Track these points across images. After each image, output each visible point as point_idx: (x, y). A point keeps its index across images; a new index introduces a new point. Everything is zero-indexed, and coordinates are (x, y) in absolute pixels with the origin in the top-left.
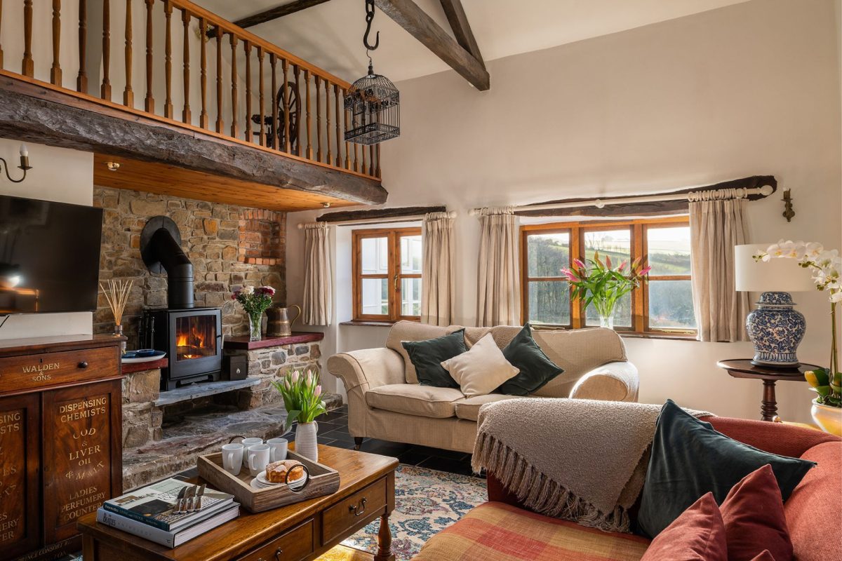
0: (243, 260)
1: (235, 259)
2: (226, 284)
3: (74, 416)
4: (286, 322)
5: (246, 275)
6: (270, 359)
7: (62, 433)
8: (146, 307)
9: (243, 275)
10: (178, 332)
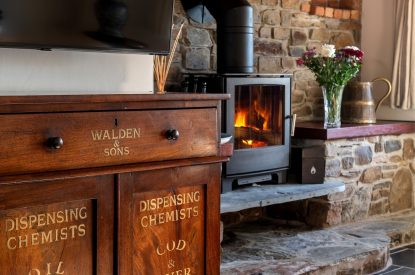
0: (308, 10)
1: (298, 7)
2: (285, 44)
3: (158, 218)
4: (370, 103)
5: (311, 32)
6: (353, 156)
7: (143, 246)
8: (184, 71)
9: (306, 31)
10: (236, 106)
